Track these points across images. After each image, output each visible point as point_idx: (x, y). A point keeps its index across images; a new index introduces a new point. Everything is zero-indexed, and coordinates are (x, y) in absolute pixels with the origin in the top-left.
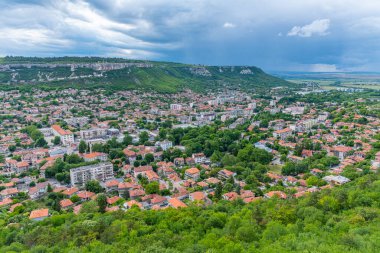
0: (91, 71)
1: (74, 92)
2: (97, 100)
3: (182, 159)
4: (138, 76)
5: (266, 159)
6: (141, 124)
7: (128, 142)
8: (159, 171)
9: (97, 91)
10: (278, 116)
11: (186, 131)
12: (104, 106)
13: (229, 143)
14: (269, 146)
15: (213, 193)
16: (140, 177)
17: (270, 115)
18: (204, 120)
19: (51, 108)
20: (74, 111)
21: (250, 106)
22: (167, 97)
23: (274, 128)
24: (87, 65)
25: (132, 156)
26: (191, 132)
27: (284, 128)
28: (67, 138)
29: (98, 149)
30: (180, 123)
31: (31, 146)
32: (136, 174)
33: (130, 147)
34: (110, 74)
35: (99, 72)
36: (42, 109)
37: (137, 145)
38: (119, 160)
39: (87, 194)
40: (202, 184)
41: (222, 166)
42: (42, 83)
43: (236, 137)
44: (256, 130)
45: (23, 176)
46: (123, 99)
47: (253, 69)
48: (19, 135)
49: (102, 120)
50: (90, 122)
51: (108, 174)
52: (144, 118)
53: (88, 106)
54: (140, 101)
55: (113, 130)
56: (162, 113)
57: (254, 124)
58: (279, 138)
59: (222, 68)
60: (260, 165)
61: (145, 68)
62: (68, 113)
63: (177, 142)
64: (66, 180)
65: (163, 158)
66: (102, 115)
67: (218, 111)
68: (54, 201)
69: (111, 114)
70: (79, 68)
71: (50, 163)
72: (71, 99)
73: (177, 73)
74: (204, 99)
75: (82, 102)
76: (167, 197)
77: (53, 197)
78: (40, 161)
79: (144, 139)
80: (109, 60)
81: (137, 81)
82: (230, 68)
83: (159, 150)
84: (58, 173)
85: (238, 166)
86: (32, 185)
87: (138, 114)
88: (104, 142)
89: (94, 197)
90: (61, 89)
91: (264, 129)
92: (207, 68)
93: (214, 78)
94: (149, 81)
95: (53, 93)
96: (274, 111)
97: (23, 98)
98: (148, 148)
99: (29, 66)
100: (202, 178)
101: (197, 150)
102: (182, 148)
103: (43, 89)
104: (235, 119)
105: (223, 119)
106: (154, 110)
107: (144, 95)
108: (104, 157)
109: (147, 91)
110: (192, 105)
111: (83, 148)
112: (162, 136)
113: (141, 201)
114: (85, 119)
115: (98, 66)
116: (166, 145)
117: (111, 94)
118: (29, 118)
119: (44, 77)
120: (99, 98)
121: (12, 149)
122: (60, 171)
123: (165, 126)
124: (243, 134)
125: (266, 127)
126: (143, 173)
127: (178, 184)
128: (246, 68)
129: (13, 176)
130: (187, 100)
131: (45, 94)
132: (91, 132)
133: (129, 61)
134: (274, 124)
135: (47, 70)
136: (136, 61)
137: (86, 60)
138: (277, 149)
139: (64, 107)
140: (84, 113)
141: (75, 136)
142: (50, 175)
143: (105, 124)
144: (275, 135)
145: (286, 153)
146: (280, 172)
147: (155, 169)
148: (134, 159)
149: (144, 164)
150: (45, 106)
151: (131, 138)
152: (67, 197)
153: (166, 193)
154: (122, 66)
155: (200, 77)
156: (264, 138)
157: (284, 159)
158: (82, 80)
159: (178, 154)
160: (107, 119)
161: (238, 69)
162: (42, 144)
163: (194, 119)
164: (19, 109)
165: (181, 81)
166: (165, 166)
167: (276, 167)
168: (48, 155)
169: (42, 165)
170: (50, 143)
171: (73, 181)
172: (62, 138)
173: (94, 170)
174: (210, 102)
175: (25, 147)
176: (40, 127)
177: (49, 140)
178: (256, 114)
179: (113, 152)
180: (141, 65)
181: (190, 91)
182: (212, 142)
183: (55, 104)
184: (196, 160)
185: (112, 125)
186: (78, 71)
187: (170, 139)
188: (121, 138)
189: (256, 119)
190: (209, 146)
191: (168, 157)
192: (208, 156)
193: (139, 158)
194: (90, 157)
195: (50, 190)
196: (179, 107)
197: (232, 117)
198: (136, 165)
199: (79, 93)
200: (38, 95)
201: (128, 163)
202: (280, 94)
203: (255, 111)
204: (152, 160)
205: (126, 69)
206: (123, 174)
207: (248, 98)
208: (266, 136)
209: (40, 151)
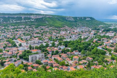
0: (30, 18)
1: (24, 26)
3: (70, 53)
4: (47, 21)
6: (50, 39)
7: (47, 46)
8: (62, 57)
9: (32, 26)
10: (104, 37)
11: (69, 42)
12: (35, 32)
13: (87, 47)
14: (103, 48)
15: (86, 66)
16: (55, 59)
17: (101, 36)
18: (74, 38)
20: (24, 34)
21: (92, 33)
22: (58, 29)
23: (103, 41)
24: (28, 16)
25: (50, 51)
26: (71, 42)
27: (108, 41)
28: (24, 44)
29: (37, 48)
30: (66, 39)
31: (11, 47)
32: (53, 58)
33: (48, 48)
34: (37, 20)
35: (33, 19)
36: (13, 33)
37: (51, 47)
38: (46, 52)
39: (37, 65)
40: (81, 62)
41: (86, 56)
42: (12, 23)
43: (89, 45)
44: (96, 42)
45: (11, 58)
46: (42, 29)
47: (91, 18)
48: (6, 43)
49: (35, 37)
50: (31, 38)
51: (43, 58)
52: (51, 37)
53: (29, 32)
54: (48, 30)
55: (40, 41)
56: (58, 35)
57: (95, 40)
58: (106, 45)
59: (79, 18)
60: (102, 56)
61: (49, 18)
62: (22, 35)
63: (66, 46)
64: (27, 60)
65: (62, 52)
66: (35, 35)
67: (80, 34)
69: (38, 35)
70: (25, 17)
71: (20, 53)
72: (23, 29)
73: (61, 20)
74: (73, 30)
75: (27, 30)
76: (69, 67)
77: (25, 66)
78: (16, 52)
79: (53, 45)
80: (36, 14)
81: (47, 23)
82: (82, 17)
83: (60, 49)
84: (24, 57)
85: (93, 56)
86: (15, 61)
87: (48, 35)
88: (39, 46)
89: (40, 66)
90: (19, 25)
91: (100, 42)
92: (73, 18)
93: (76, 21)
94: (51, 23)
95: (16, 27)
96: (102, 35)
97: (5, 29)
98: (56, 48)
99: (7, 17)
100: (80, 60)
101: (75, 49)
102: (69, 48)
103: (12, 25)
104: (87, 38)
105: (82, 37)
106: (54, 34)
107: (50, 28)
108: (39, 51)
109: (51, 26)
110: (68, 32)
112: (60, 44)
113: (58, 68)
114: (29, 37)
115: (32, 17)
116: (63, 47)
117: (37, 27)
118: (8, 36)
119: (12, 21)
120: (33, 29)
121: (4, 48)
122: (25, 56)
123: (60, 40)
124: (92, 44)
125: (100, 41)
126: (56, 58)
127: (71, 62)
128: (88, 18)
129: (7, 58)
130: (66, 30)
131: (13, 27)
132: (33, 42)
133: (43, 15)
134: (103, 40)
135: (13, 18)
136: (46, 15)
137: (27, 14)
138: (106, 49)
139: (20, 32)
140: (28, 35)
141: (27, 43)
142: (21, 57)
143: (37, 39)
144: (105, 44)
145: (111, 51)
146: (110, 59)
147: (60, 56)
148: (51, 52)
149: (55, 54)
150: (13, 32)
151: (48, 44)
152: (29, 66)
153: (67, 65)
154: (41, 17)
155: (70, 21)
156: (100, 45)
157: (110, 54)
158: (27, 22)
159: (68, 51)
160: (37, 37)
161: (85, 18)
162: (15, 46)
163: (70, 38)
164: (4, 33)
165: (63, 23)
166: (64, 55)
167: (108, 57)
168: (18, 50)
170: (18, 46)
171: (30, 60)
172: (22, 44)
173: (38, 56)
174: (75, 31)
175: (9, 47)
176: (13, 39)
177: (17, 44)
178: (95, 36)
179: (42, 49)
180: (48, 16)
181: (67, 27)
183: (17, 31)
184: (75, 53)
185: (40, 39)
186: (25, 19)
187: (63, 45)
188: (44, 44)
189: (95, 38)
190: (80, 48)
191: (64, 52)
192: (80, 51)
193: (53, 52)
194: (34, 51)
195: (22, 63)
196: (64, 33)
197: (86, 37)
198: (52, 54)
199: (25, 27)
200: (11, 28)
201: (49, 53)
202: (103, 28)
203: (94, 35)
204: (58, 53)
205: (43, 18)
206: (48, 58)
207: (90, 29)
208: (101, 44)
209: (15, 49)
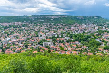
0: (50, 18)
1: (46, 24)
2: (51, 26)
3: (72, 42)
5: (99, 44)
8: (65, 45)
9: (52, 24)
10: (105, 31)
11: (74, 35)
12: (53, 27)
13: (87, 39)
14: (101, 40)
15: (79, 52)
16: (60, 46)
17: (102, 31)
18: (80, 32)
19: (41, 28)
20: (46, 29)
21: (96, 28)
22: (70, 25)
23: (103, 35)
24: (50, 17)
25: (58, 41)
26: (75, 35)
27: (107, 35)
28: (43, 35)
29: (50, 38)
30: (73, 32)
31: (35, 37)
32: (59, 45)
33: (58, 38)
34: (55, 19)
35: (52, 19)
36: (39, 28)
37: (60, 38)
38: (55, 41)
39: (46, 49)
40: (77, 49)
41: (84, 45)
42: (39, 22)
43: (90, 37)
44: (97, 35)
45: (33, 43)
46: (58, 26)
47: (98, 17)
48: (33, 34)
49: (52, 31)
50: (49, 31)
51: (52, 44)
52: (63, 31)
53: (49, 27)
54: (62, 26)
55: (54, 34)
56: (68, 30)
57: (96, 34)
58: (104, 38)
59: (88, 17)
62: (44, 29)
63: (71, 38)
64: (42, 45)
65: (67, 41)
66: (52, 30)
67: (85, 29)
68: (39, 50)
69: (54, 30)
70: (48, 18)
71: (39, 41)
72: (45, 26)
73: (73, 19)
74: (81, 26)
75: (48, 26)
76: (66, 52)
77: (39, 49)
78: (37, 40)
79: (62, 36)
80: (55, 15)
81: (62, 21)
82: (90, 17)
83: (66, 39)
85: (89, 45)
86: (35, 45)
87: (61, 30)
88: (52, 36)
89: (48, 50)
90: (43, 23)
91: (99, 35)
92: (83, 17)
93: (85, 20)
94: (65, 21)
95: (41, 24)
97: (35, 25)
98: (63, 39)
99: (36, 17)
101: (76, 40)
102: (72, 39)
103: (39, 23)
104: (90, 32)
105: (86, 32)
106: (66, 29)
107: (64, 25)
108: (51, 40)
109: (64, 24)
110: (77, 27)
111: (47, 38)
112: (67, 36)
113: (59, 52)
114: (48, 30)
115: (52, 17)
117: (55, 24)
118: (36, 30)
119: (39, 20)
120: (52, 26)
121: (31, 37)
122: (41, 43)
123: (68, 33)
124: (92, 36)
126: (61, 45)
127: (70, 49)
128: (96, 17)
129: (31, 43)
130: (76, 26)
131: (40, 24)
132: (49, 34)
133: (60, 16)
135: (40, 18)
136: (62, 16)
137: (49, 16)
138: (103, 41)
139: (43, 28)
141: (45, 35)
142: (39, 43)
143: (53, 32)
144: (103, 37)
145: (106, 43)
146: (103, 49)
147: (64, 44)
148: (59, 41)
149: (61, 43)
150: (39, 27)
151: (59, 36)
152: (42, 49)
153: (66, 51)
154: (58, 17)
155: (80, 20)
156: (99, 38)
157: (105, 45)
158: (48, 21)
159: (71, 41)
160: (53, 31)
161: (93, 17)
162: (38, 36)
163: (77, 32)
164: (34, 28)
165: (75, 21)
166: (67, 44)
167: (102, 47)
168: (39, 39)
169: (37, 41)
170: (39, 36)
171: (43, 45)
172: (42, 35)
173: (49, 43)
174: (83, 27)
175: (34, 37)
176: (38, 32)
177: (39, 35)
178: (97, 31)
179: (54, 39)
180: (63, 17)
181: (77, 24)
182: (81, 38)
183: (42, 27)
184: (76, 43)
185: (54, 32)
187: (69, 37)
188: (56, 36)
190: (80, 39)
191: (68, 41)
192: (80, 42)
193: (60, 41)
194: (48, 40)
195: (38, 47)
196: (73, 28)
197: (89, 31)
198: (59, 43)
199: (47, 24)
201: (57, 42)
202: (107, 25)
203: (97, 30)
204: (64, 42)
206: (55, 45)
207: (96, 26)
208: (100, 37)
209: (37, 38)
